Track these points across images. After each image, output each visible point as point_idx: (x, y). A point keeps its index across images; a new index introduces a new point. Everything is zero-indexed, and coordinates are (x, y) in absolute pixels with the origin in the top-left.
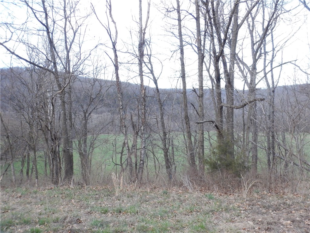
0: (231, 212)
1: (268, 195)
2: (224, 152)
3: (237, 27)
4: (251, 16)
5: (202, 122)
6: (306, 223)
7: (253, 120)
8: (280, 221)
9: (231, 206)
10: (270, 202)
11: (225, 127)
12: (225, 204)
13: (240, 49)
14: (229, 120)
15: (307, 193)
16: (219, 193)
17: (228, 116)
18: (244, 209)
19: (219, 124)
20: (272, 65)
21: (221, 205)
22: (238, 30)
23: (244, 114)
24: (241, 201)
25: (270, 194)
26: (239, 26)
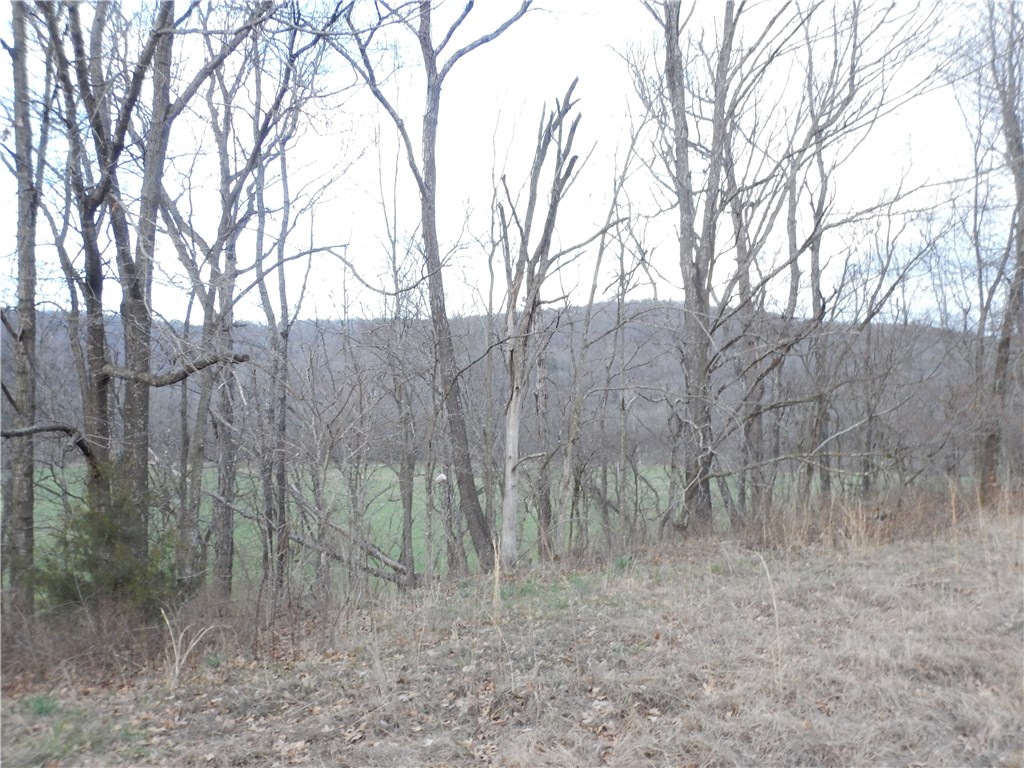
0: (114, 750)
1: (248, 669)
2: (106, 537)
3: (166, 112)
4: (223, 86)
5: (26, 429)
6: (348, 739)
7: (223, 425)
8: (274, 746)
9: (117, 727)
10: (251, 692)
11: (115, 449)
12: (96, 724)
13: (183, 186)
14: (132, 425)
15: (361, 645)
16: (81, 688)
17: (128, 410)
18: (163, 729)
19: (93, 439)
20: (281, 251)
21: (78, 731)
22: (170, 123)
23: (185, 403)
24: (158, 702)
25: (255, 663)
26: (171, 109)
